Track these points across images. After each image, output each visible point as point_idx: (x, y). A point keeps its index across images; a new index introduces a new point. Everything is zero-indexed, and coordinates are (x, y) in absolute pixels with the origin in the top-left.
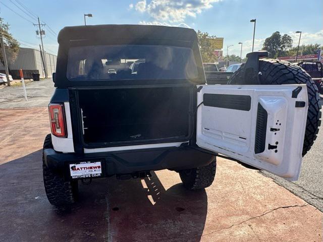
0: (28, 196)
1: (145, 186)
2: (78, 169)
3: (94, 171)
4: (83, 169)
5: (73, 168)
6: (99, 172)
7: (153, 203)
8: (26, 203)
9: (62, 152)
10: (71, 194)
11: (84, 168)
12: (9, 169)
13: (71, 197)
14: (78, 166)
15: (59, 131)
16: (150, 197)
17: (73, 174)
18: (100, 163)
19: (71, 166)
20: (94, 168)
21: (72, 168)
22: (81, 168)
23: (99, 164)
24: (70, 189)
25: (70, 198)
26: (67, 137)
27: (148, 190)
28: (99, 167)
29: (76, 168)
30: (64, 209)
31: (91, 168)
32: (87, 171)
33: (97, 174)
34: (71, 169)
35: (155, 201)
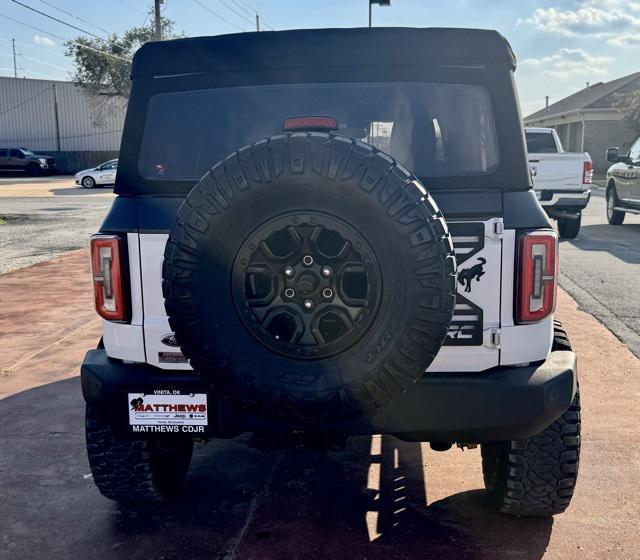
0: (71, 469)
1: (373, 482)
2: (149, 407)
3: (187, 416)
4: (161, 409)
5: (137, 404)
6: (201, 421)
7: (373, 535)
8: (58, 485)
9: (121, 361)
10: (149, 476)
11: (165, 406)
12: (62, 397)
13: (150, 483)
14: (149, 400)
15: (110, 306)
16: (372, 518)
17: (136, 419)
18: (204, 396)
19: (132, 397)
20: (189, 410)
21: (134, 402)
22: (157, 406)
23: (201, 399)
24: (145, 461)
25: (147, 486)
26: (129, 323)
27: (377, 497)
28: (202, 408)
29: (145, 404)
30: (134, 515)
31: (181, 408)
32: (172, 416)
33: (195, 427)
34: (131, 407)
35: (378, 532)
